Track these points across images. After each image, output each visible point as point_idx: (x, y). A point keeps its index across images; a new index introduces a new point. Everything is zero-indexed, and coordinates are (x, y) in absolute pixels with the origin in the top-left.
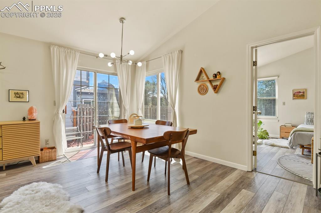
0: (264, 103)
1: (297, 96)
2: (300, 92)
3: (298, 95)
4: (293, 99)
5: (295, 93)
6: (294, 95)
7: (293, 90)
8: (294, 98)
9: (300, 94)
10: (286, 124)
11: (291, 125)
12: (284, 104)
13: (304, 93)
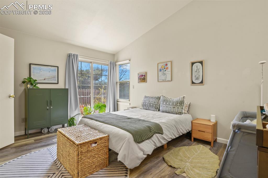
1: (141, 80)
2: (142, 76)
3: (141, 78)
4: (138, 83)
5: (140, 76)
6: (139, 78)
8: (139, 81)
12: (133, 87)
13: (145, 77)
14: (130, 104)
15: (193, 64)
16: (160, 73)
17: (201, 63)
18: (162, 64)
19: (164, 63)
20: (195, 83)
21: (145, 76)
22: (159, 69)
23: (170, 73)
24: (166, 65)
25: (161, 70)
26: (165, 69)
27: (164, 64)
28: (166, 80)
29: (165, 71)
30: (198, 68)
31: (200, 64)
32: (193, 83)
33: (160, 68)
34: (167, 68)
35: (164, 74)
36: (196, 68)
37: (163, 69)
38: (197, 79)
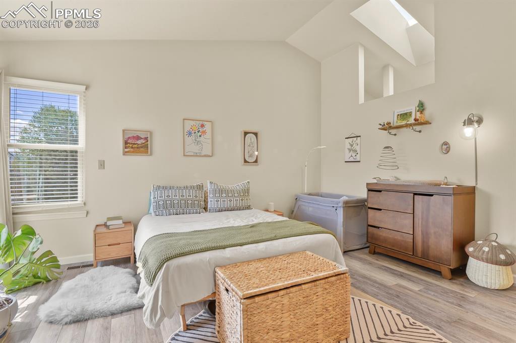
0: (41, 167)
1: (132, 147)
2: (138, 138)
3: (134, 144)
4: (124, 155)
5: (129, 138)
6: (126, 143)
7: (124, 131)
8: (126, 150)
9: (139, 142)
10: (110, 219)
11: (120, 222)
12: (102, 165)
13: (148, 141)
14: (87, 213)
15: (246, 133)
16: (189, 140)
17: (256, 134)
18: (192, 123)
19: (197, 120)
20: (249, 162)
21: (146, 139)
22: (186, 131)
23: (210, 141)
24: (202, 126)
25: (190, 134)
26: (200, 134)
27: (198, 122)
28: (203, 155)
29: (200, 136)
30: (252, 141)
31: (254, 136)
32: (245, 161)
33: (187, 128)
34: (204, 132)
35: (198, 143)
36: (250, 141)
37: (195, 133)
38: (251, 156)
